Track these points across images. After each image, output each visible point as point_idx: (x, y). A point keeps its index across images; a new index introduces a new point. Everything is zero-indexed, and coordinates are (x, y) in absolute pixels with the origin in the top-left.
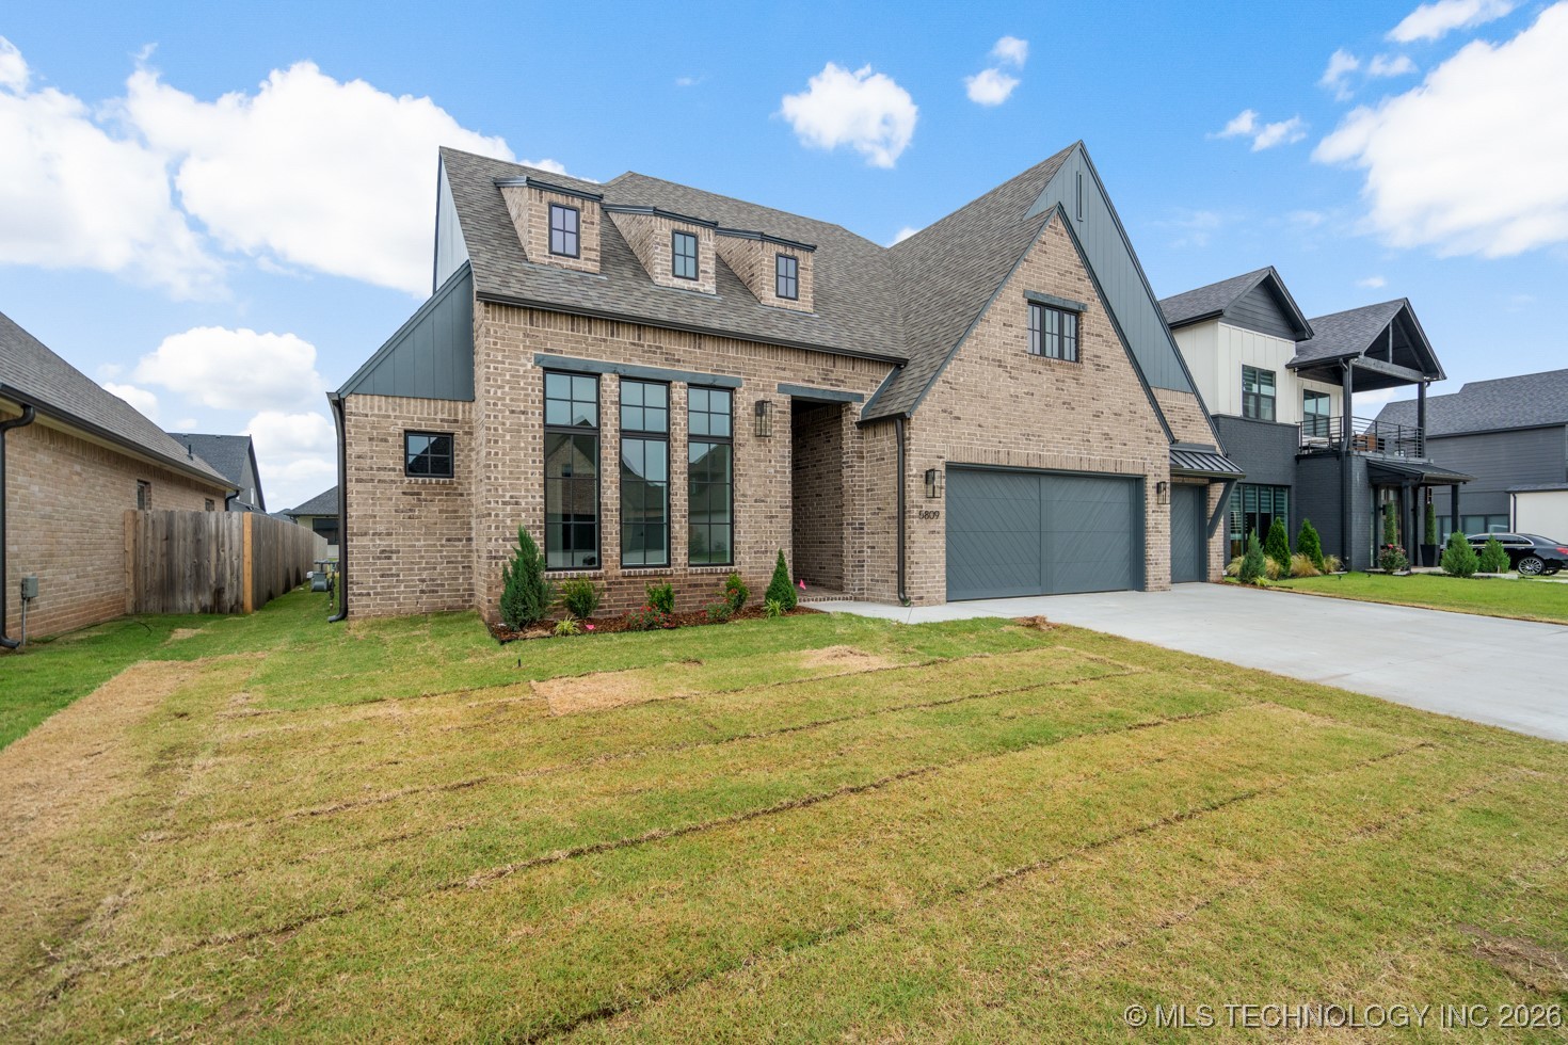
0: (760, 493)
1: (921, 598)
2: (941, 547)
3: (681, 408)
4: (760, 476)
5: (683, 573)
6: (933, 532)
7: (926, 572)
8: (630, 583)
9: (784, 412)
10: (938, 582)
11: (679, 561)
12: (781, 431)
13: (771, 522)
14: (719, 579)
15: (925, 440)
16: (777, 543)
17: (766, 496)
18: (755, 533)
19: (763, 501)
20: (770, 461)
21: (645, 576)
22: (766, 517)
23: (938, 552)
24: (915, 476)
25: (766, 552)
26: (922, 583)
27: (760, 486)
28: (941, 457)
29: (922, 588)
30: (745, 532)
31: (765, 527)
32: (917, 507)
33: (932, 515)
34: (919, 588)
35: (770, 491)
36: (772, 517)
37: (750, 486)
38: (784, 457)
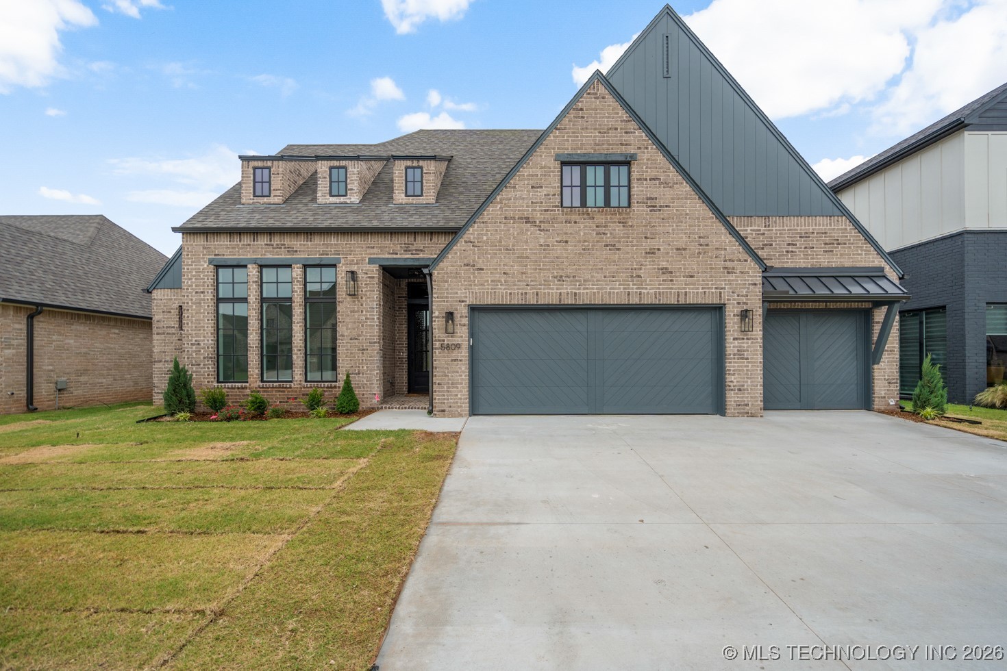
0: (354, 334)
1: (444, 411)
2: (463, 372)
3: (298, 281)
4: (355, 322)
5: (299, 386)
6: (456, 360)
7: (448, 391)
8: (265, 391)
9: (373, 277)
10: (461, 399)
11: (296, 379)
12: (370, 291)
13: (363, 353)
14: (325, 391)
15: (447, 289)
16: (367, 367)
17: (359, 335)
18: (351, 360)
19: (357, 339)
20: (362, 312)
21: (273, 387)
22: (359, 350)
23: (461, 376)
24: (437, 317)
25: (359, 373)
26: (444, 399)
27: (354, 329)
28: (463, 302)
29: (444, 403)
30: (343, 360)
31: (358, 357)
32: (439, 340)
33: (453, 347)
34: (441, 403)
35: (362, 332)
36: (364, 350)
37: (347, 329)
38: (373, 308)
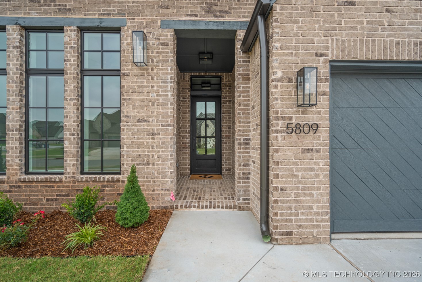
0: (143, 114)
1: (290, 234)
2: (322, 170)
3: (71, 48)
4: (143, 100)
5: (72, 180)
6: (309, 150)
7: (298, 201)
8: (27, 186)
9: (167, 44)
10: (317, 214)
11: (68, 170)
12: (163, 61)
13: (153, 139)
14: (104, 186)
15: (296, 35)
16: (159, 156)
17: (148, 116)
18: (138, 148)
19: (146, 121)
20: (153, 87)
21: (37, 182)
22: (148, 135)
23: (318, 176)
24: (280, 80)
25: (148, 164)
26: (291, 214)
27: (142, 108)
28: (322, 55)
29: (291, 221)
30: (128, 147)
31: (148, 143)
32: (283, 118)
33: (306, 129)
34: (286, 221)
35: (153, 112)
36: (154, 134)
37: (134, 108)
38: (166, 82)
